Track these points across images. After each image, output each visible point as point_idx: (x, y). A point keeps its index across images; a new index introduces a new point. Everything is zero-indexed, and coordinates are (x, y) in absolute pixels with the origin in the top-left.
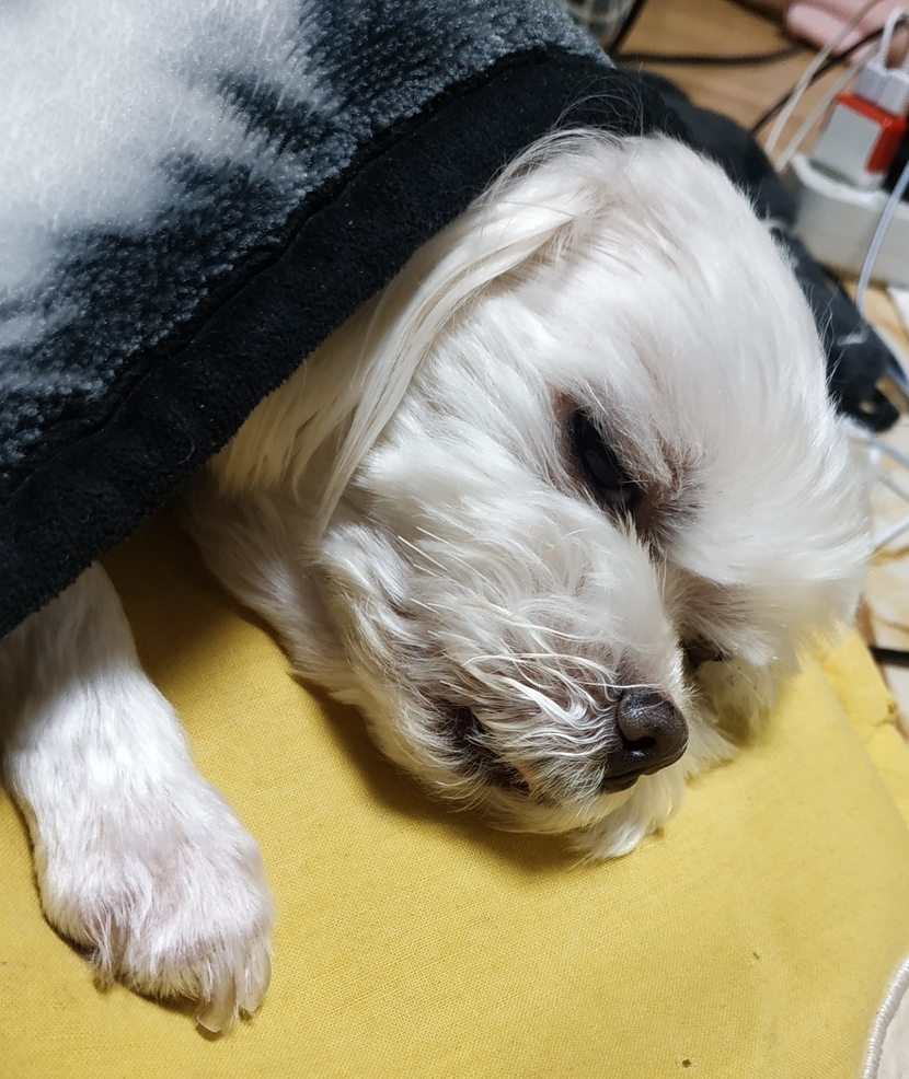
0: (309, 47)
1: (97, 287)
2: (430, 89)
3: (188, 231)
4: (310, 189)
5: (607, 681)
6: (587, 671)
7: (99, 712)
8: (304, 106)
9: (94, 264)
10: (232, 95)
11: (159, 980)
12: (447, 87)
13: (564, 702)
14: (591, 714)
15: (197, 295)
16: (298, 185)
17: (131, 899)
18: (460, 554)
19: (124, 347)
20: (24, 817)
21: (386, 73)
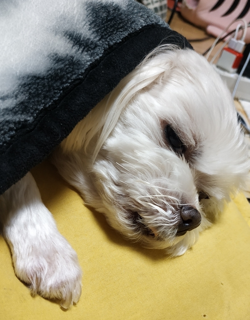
0: (90, 23)
1: (31, 91)
2: (124, 35)
3: (57, 74)
4: (91, 62)
5: (178, 203)
6: (172, 200)
7: (31, 215)
8: (89, 39)
9: (30, 84)
10: (68, 37)
11: (50, 293)
12: (129, 34)
13: (165, 210)
14: (173, 213)
15: (59, 92)
16: (87, 61)
17: (41, 269)
18: (134, 167)
19: (39, 107)
20: (9, 246)
21: (111, 30)
